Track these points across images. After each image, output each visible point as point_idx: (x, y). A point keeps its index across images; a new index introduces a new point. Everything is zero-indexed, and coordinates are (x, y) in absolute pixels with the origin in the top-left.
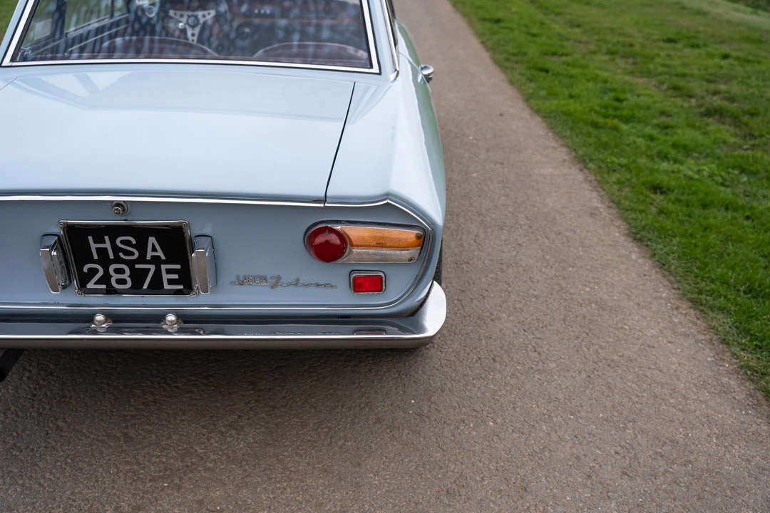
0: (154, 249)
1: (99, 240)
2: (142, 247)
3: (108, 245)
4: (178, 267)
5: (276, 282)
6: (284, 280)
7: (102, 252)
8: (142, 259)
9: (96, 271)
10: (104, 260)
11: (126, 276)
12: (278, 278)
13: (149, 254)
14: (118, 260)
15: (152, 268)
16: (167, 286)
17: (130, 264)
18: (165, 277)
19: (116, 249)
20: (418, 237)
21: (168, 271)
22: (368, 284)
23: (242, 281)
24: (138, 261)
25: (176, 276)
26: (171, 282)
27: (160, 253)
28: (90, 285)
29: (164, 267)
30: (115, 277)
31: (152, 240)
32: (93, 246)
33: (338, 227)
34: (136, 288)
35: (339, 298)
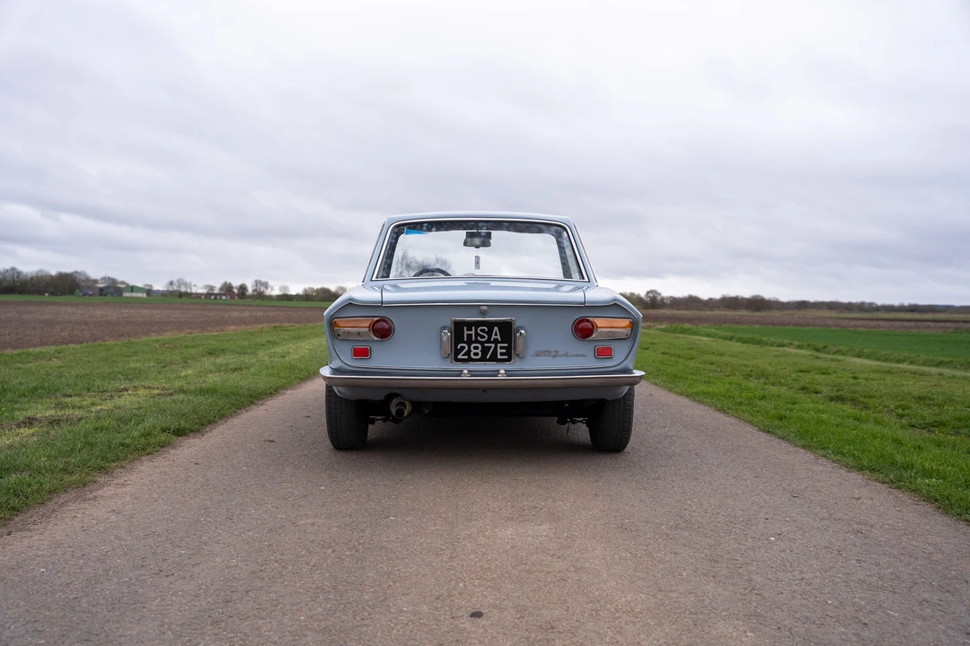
0: (496, 335)
1: (470, 329)
2: (490, 334)
3: (473, 332)
4: (506, 345)
5: (556, 355)
6: (560, 354)
7: (469, 336)
8: (489, 341)
9: (464, 347)
10: (469, 342)
11: (479, 351)
12: (557, 352)
13: (493, 337)
14: (477, 341)
15: (493, 345)
16: (499, 357)
17: (482, 343)
18: (499, 351)
19: (477, 334)
20: (631, 322)
21: (501, 348)
22: (604, 353)
23: (538, 354)
24: (487, 342)
25: (504, 351)
26: (501, 354)
27: (498, 337)
28: (460, 357)
29: (499, 345)
30: (473, 351)
31: (496, 328)
32: (466, 332)
33: (591, 319)
34: (483, 359)
35: (590, 362)
